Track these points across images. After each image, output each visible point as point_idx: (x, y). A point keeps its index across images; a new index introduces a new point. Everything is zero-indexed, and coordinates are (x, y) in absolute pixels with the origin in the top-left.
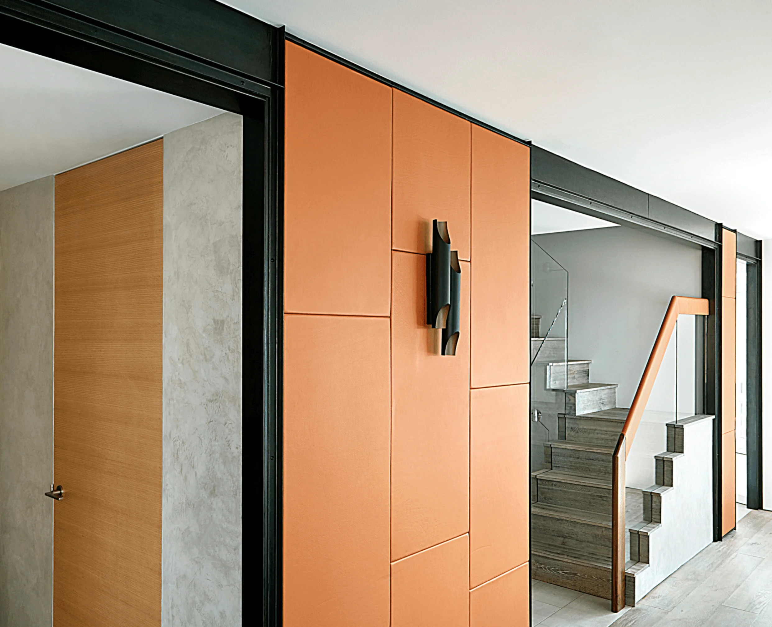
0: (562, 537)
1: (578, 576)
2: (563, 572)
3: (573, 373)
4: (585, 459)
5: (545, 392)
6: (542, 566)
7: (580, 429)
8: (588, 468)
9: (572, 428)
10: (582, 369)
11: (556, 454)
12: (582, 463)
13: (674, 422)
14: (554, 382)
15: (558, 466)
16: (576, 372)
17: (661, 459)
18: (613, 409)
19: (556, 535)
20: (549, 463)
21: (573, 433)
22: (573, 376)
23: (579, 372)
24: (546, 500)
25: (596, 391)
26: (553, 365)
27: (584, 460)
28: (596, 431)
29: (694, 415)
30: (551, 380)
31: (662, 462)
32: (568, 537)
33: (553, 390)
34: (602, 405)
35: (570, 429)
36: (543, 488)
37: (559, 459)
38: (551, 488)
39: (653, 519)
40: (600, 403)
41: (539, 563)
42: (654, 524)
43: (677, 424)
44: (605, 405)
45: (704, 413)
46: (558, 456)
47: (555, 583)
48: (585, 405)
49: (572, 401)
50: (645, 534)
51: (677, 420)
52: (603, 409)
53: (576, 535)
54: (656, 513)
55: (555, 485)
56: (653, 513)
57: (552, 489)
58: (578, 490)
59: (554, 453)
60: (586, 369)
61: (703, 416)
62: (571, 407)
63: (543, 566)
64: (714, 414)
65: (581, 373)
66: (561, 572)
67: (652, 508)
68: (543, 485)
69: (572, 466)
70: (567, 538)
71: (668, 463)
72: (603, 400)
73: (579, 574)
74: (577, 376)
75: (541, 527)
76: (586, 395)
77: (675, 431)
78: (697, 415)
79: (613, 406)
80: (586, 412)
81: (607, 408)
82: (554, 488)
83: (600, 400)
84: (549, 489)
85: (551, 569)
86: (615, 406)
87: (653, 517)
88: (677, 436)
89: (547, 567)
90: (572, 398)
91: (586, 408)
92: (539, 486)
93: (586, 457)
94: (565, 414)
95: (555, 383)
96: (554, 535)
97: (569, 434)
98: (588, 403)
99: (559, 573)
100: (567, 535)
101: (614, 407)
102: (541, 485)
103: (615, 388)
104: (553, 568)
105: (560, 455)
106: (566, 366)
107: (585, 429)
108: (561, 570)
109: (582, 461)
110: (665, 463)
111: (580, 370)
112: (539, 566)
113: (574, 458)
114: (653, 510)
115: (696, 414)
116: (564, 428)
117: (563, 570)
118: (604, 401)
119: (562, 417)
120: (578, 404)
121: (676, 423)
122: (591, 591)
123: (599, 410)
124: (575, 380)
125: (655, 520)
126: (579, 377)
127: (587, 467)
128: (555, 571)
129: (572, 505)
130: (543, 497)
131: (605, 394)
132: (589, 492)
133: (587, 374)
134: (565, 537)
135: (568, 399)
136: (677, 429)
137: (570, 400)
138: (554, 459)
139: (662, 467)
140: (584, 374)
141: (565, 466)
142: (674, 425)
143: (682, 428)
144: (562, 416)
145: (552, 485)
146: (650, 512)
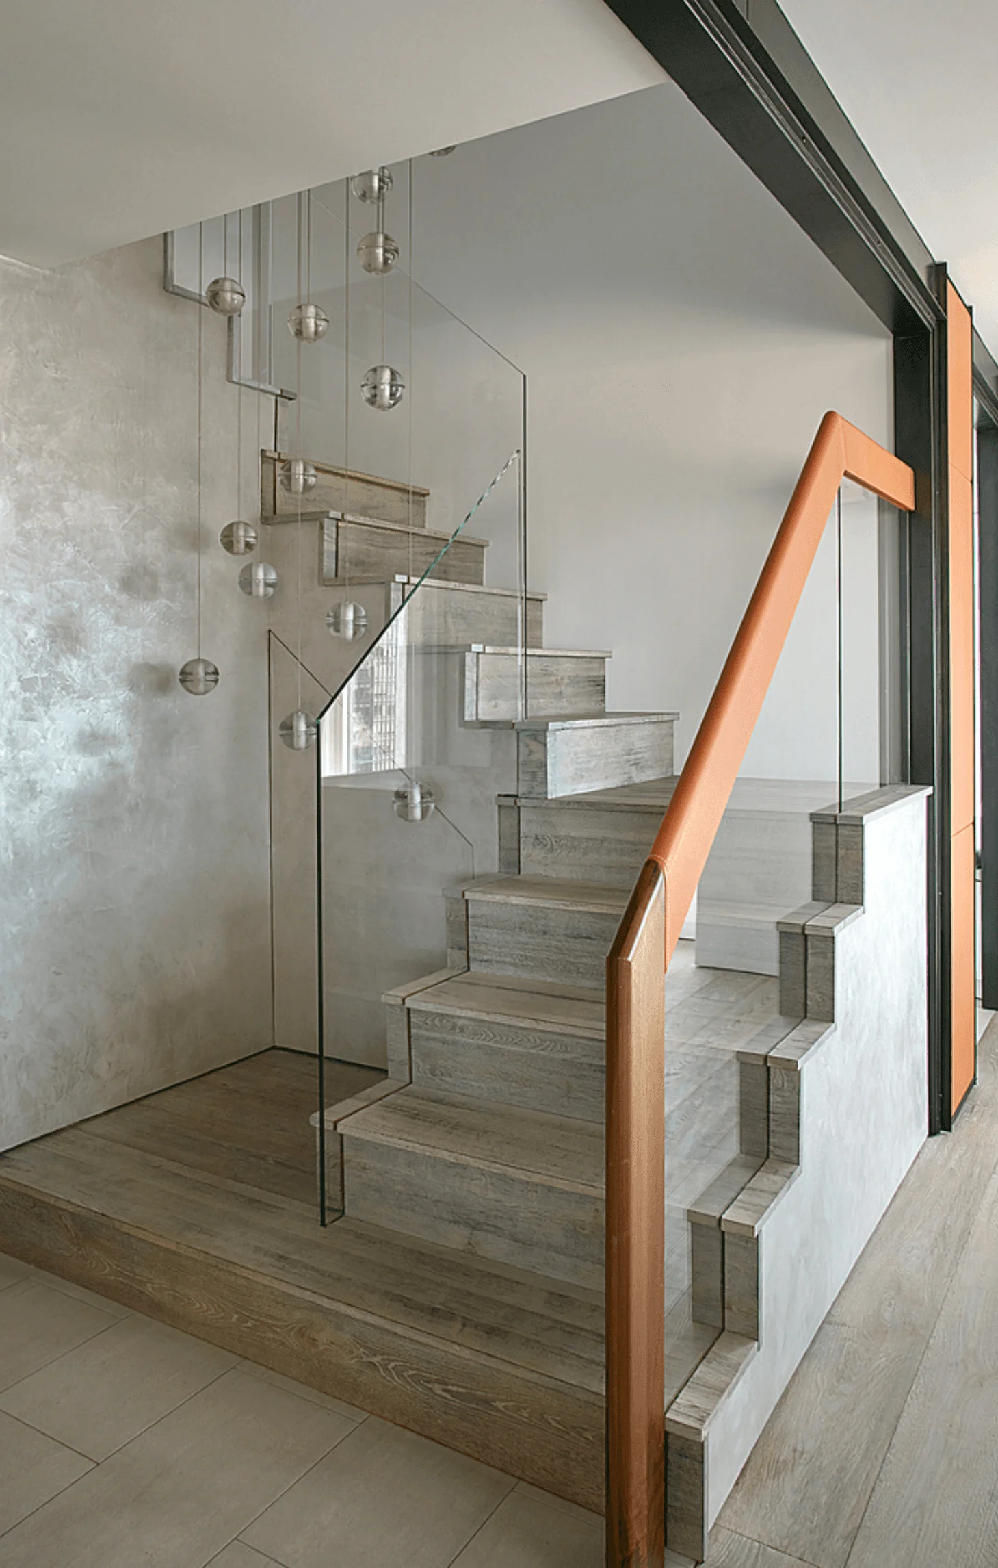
0: (466, 1224)
1: (498, 1410)
2: (445, 1391)
3: (558, 683)
4: (566, 935)
5: (462, 729)
6: (377, 1359)
7: (558, 838)
8: (572, 963)
9: (536, 838)
10: (585, 674)
11: (479, 920)
12: (556, 947)
13: (833, 806)
14: (493, 703)
15: (486, 957)
16: (567, 681)
17: (799, 931)
18: (667, 778)
19: (445, 1215)
20: (460, 949)
21: (539, 854)
22: (557, 690)
23: (574, 681)
24: (437, 1079)
25: (615, 729)
26: (484, 652)
27: (563, 938)
28: (606, 844)
29: (877, 787)
30: (480, 695)
31: (801, 938)
32: (485, 1227)
33: (485, 725)
34: (634, 767)
35: (532, 840)
36: (428, 1039)
37: (488, 936)
38: (449, 1037)
39: (771, 1148)
40: (628, 761)
41: (365, 1348)
42: (775, 1173)
43: (843, 813)
44: (643, 767)
45: (904, 780)
46: (487, 927)
47: (418, 1429)
48: (578, 766)
49: (536, 756)
50: (743, 1231)
51: (843, 800)
52: (637, 780)
53: (511, 1219)
54: (781, 1129)
55: (462, 1031)
56: (772, 1127)
57: (454, 1043)
58: (533, 1048)
59: (473, 917)
60: (596, 674)
61: (902, 789)
62: (534, 774)
63: (379, 1358)
64: (933, 784)
65: (581, 684)
66: (437, 1389)
67: (768, 1112)
68: (427, 1030)
69: (526, 957)
70: (481, 1230)
71: (817, 943)
72: (635, 753)
73: (499, 1405)
74: (568, 691)
75: (398, 1187)
76: (582, 737)
77: (837, 835)
78: (885, 788)
79: (667, 772)
80: (582, 788)
81: (648, 775)
82: (458, 1038)
83: (629, 754)
84: (444, 1042)
85: (405, 1374)
86: (673, 772)
87: (771, 1140)
88: (841, 852)
89: (393, 1364)
90: (534, 745)
91: (582, 777)
92: (413, 1031)
93: (567, 929)
94: (516, 796)
95: (496, 706)
96: (441, 1218)
97: (529, 855)
98: (589, 762)
99: (431, 1390)
100: (482, 1219)
101: (669, 775)
102: (419, 1027)
103: (672, 721)
104: (411, 1372)
105: (490, 924)
106: (520, 657)
107: (573, 838)
108: (437, 1381)
109: (555, 943)
110: (809, 944)
111: (577, 676)
112: (365, 1359)
113: (531, 931)
114: (771, 1115)
115: (882, 785)
116: (516, 837)
117: (446, 1384)
118: (640, 756)
119: (510, 805)
120: (553, 765)
121: (840, 811)
122: (543, 1472)
123: (626, 783)
124: (564, 703)
125: (779, 1152)
126: (577, 695)
127: (572, 960)
128: (418, 1383)
129: (512, 1094)
130: (428, 1067)
131: (642, 739)
132: (566, 1051)
133: (599, 688)
134: (475, 1226)
135: (527, 750)
136: (842, 831)
137: (531, 753)
138: (476, 937)
139: (802, 958)
140: (591, 688)
141: (507, 960)
142: (835, 817)
143: (858, 826)
144: (510, 801)
145: (453, 1028)
146: (763, 1125)
